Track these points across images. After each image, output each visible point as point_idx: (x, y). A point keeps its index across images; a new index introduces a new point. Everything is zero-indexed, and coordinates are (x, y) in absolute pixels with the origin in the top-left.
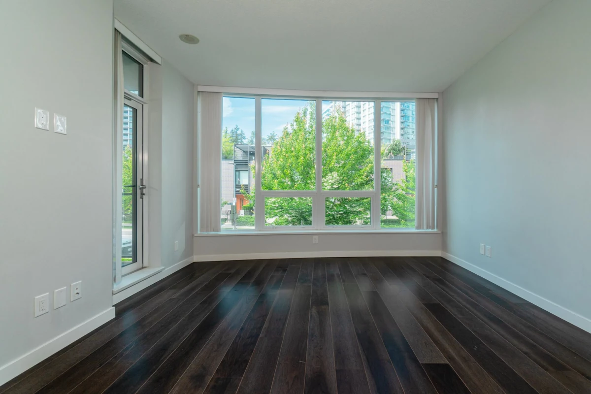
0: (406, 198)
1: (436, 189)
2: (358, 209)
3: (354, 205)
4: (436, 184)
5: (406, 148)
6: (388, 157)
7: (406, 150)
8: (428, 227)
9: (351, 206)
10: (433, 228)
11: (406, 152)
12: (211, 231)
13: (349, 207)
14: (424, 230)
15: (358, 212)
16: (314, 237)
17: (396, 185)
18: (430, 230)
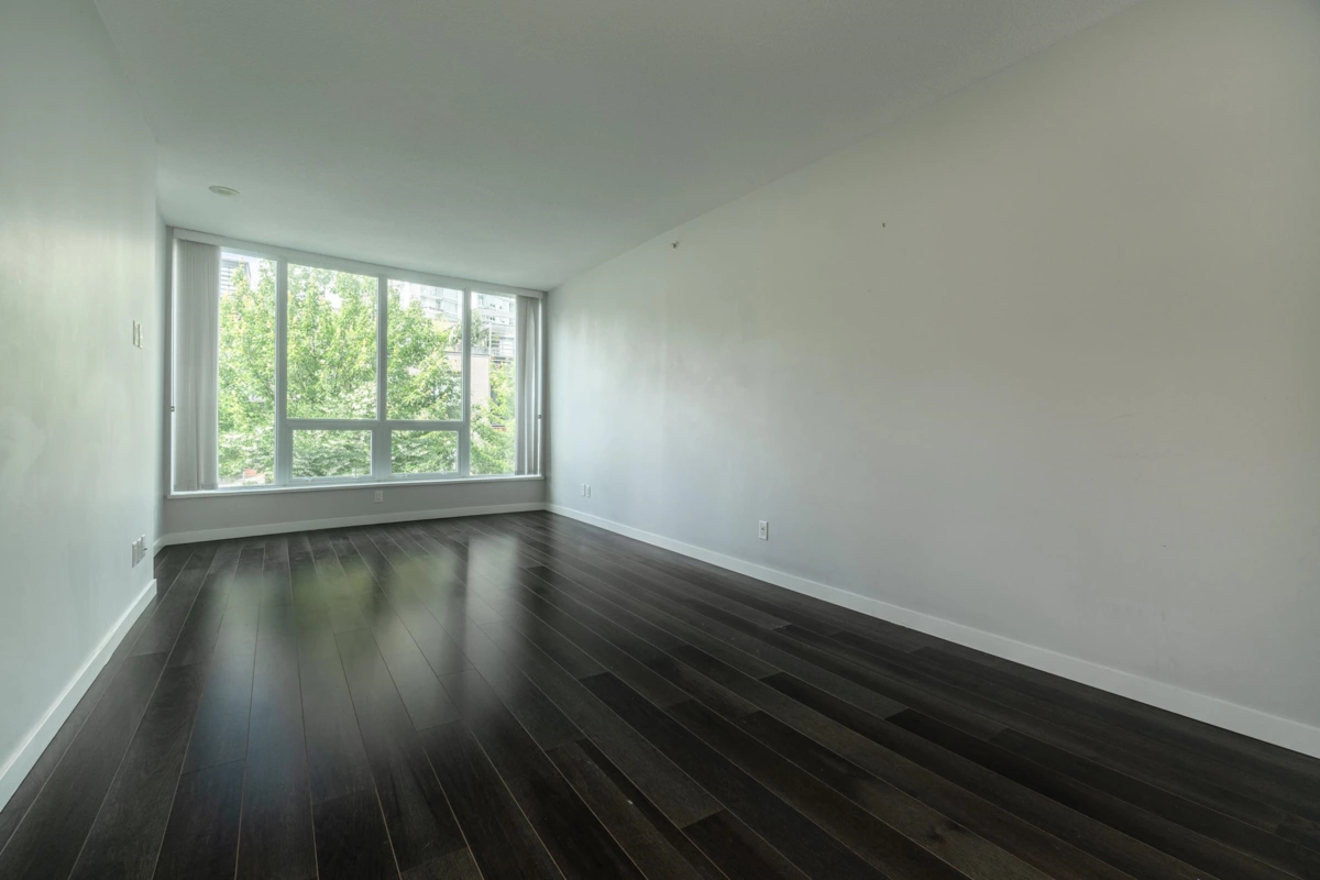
0: (494, 434)
1: (539, 420)
2: (419, 453)
3: (414, 445)
4: (539, 413)
5: (490, 332)
6: (456, 346)
7: (490, 335)
8: (529, 472)
9: (408, 446)
10: (535, 473)
11: (490, 340)
12: (198, 489)
13: (406, 449)
14: (526, 476)
15: (419, 458)
16: (377, 492)
17: (478, 408)
18: (532, 476)
